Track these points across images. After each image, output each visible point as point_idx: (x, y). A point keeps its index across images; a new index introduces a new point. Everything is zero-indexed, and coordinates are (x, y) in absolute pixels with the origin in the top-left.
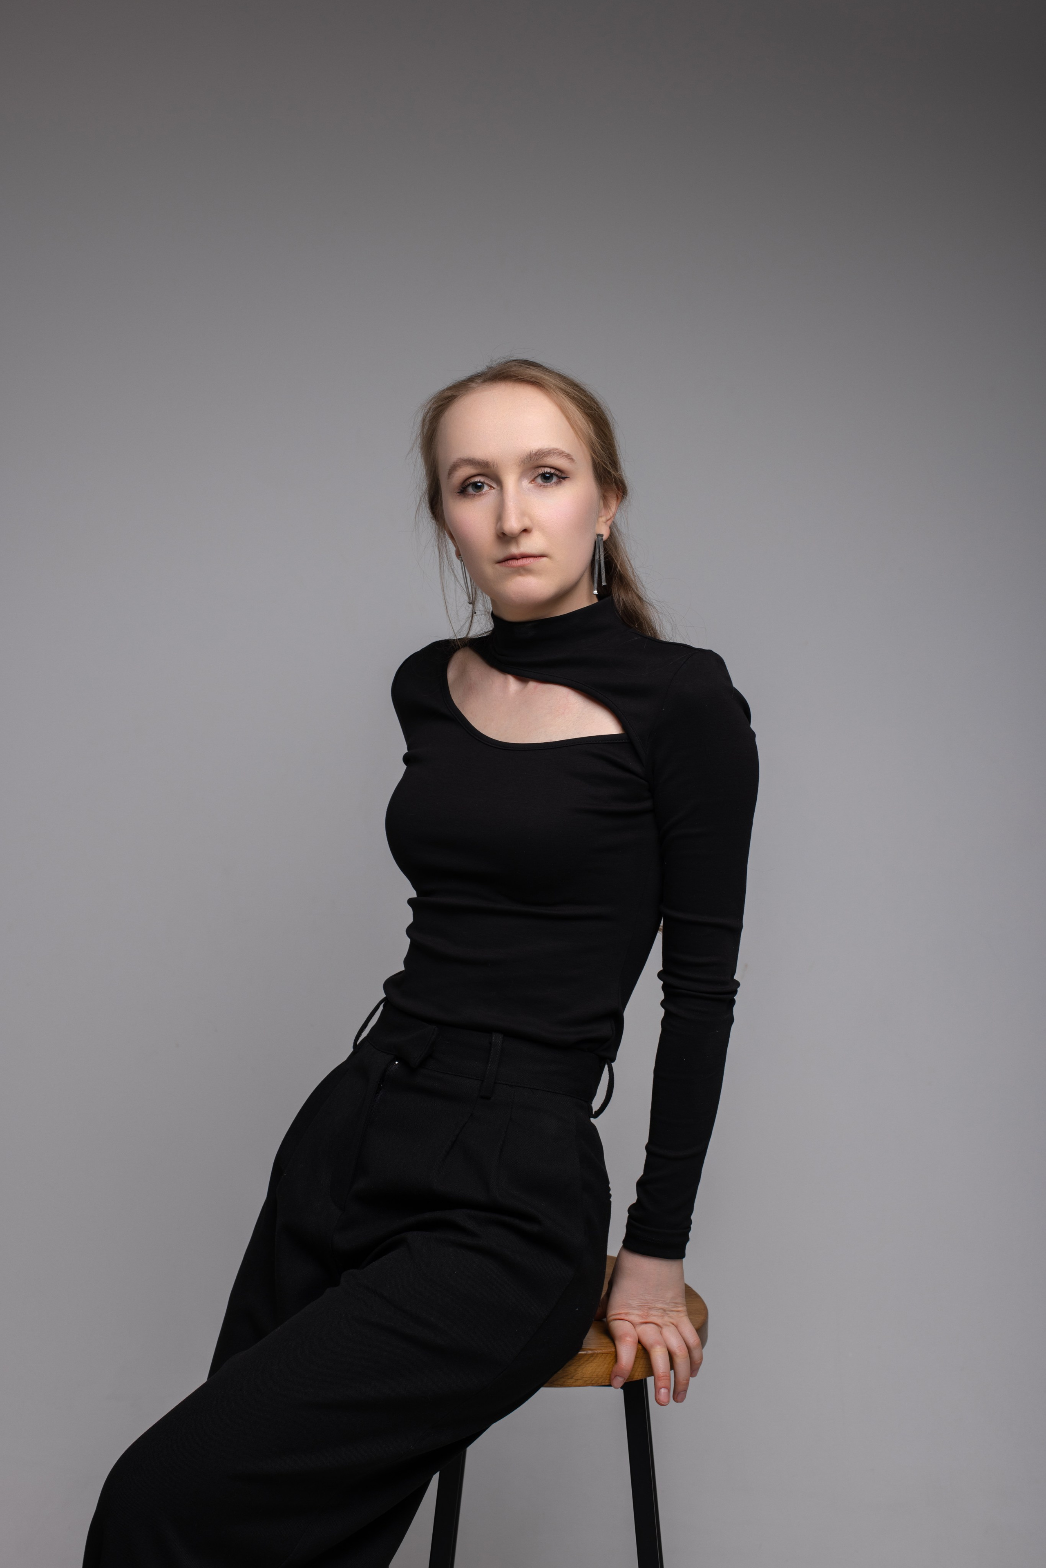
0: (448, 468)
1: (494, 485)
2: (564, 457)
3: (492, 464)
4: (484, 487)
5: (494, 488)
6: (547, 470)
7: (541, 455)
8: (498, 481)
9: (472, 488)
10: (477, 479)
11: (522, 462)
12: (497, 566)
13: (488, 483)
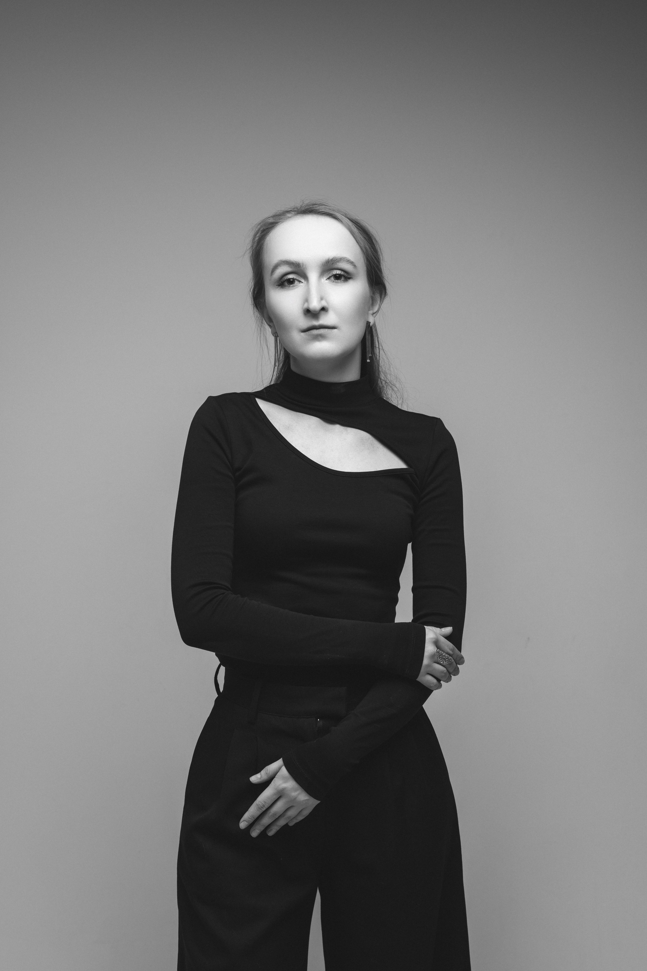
0: (271, 267)
1: (303, 281)
2: (350, 263)
3: (302, 265)
4: (295, 282)
5: (302, 283)
6: (338, 272)
7: (336, 261)
8: (305, 277)
9: (287, 282)
10: (291, 276)
11: (322, 264)
12: (302, 334)
13: (298, 279)
